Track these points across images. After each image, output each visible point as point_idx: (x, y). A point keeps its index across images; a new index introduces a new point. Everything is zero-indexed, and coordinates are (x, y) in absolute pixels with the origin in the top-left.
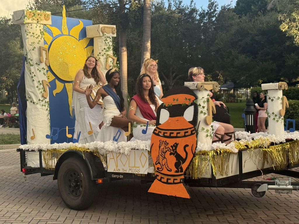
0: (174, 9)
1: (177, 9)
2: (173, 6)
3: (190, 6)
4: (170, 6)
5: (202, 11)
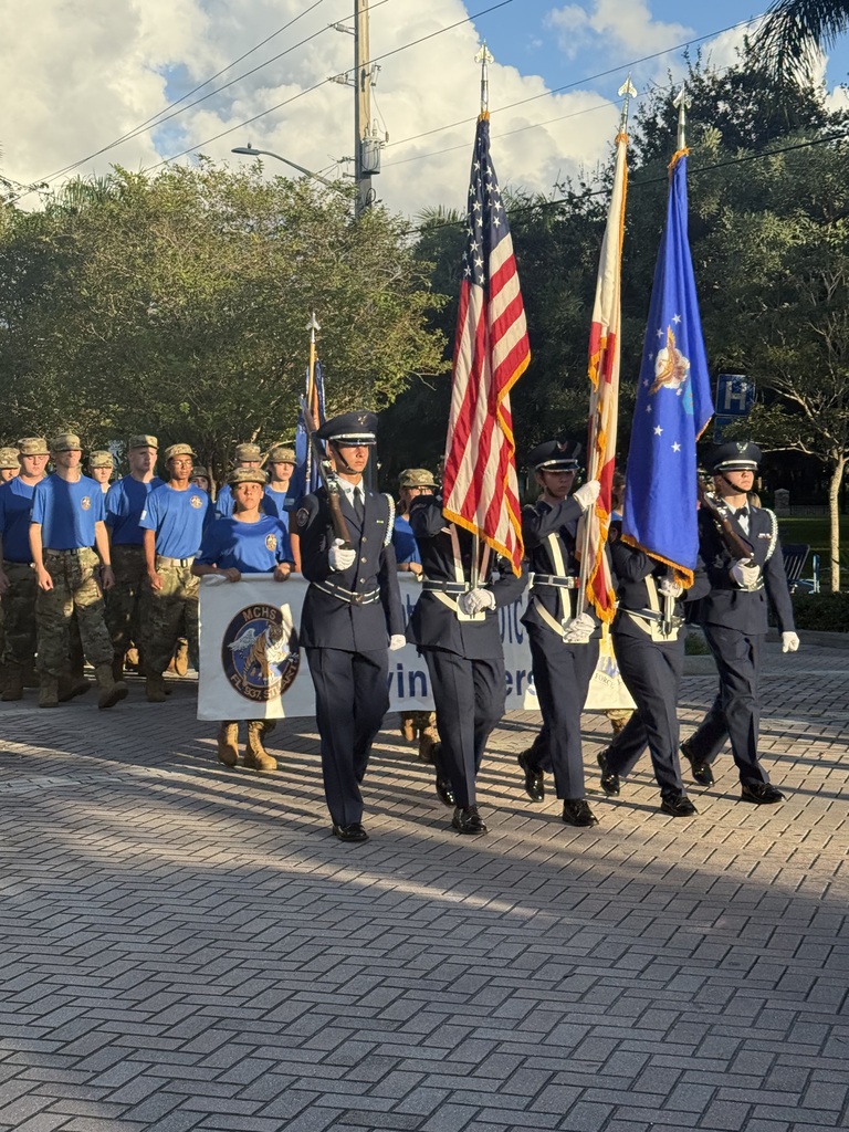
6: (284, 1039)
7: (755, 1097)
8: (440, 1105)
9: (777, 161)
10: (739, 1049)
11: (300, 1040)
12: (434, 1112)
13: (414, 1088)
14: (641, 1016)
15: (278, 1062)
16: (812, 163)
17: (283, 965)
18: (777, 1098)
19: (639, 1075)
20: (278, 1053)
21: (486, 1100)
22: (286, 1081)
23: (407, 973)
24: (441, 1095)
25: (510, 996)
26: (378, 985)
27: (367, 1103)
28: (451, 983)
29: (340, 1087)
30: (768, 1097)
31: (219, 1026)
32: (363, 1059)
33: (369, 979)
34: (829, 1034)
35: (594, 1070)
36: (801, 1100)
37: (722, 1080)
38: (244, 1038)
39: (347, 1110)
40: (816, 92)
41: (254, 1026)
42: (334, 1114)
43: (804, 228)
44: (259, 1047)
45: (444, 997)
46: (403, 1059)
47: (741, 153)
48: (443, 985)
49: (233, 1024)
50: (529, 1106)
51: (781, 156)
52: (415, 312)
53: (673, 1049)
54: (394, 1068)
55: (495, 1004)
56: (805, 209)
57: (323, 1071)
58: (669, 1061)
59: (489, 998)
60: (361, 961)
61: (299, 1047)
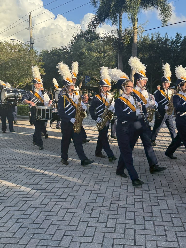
0: (155, 39)
1: (157, 39)
2: (154, 37)
3: (165, 37)
4: (152, 37)
5: (172, 40)
6: (17, 173)
7: (86, 176)
8: (41, 181)
9: (93, 44)
10: (84, 170)
11: (20, 173)
12: (40, 182)
13: (37, 179)
14: (71, 166)
15: (16, 176)
16: (98, 45)
17: (18, 162)
18: (89, 176)
19: (70, 174)
20: (16, 175)
21: (47, 179)
22: (17, 179)
23: (37, 163)
24: (41, 179)
25: (52, 165)
26: (32, 164)
27: (30, 181)
28: (43, 164)
29: (26, 179)
30: (87, 176)
31: (7, 172)
32: (29, 175)
33: (31, 164)
34: (96, 167)
35: (63, 174)
36: (92, 176)
37: (81, 174)
38: (11, 173)
39: (26, 182)
40: (99, 34)
41: (13, 171)
42: (25, 183)
43: (97, 54)
44: (13, 174)
45: (42, 166)
46: (36, 175)
47: (88, 43)
48: (42, 164)
49: (9, 171)
50: (54, 180)
51: (94, 43)
52: (39, 65)
53: (75, 171)
54: (34, 176)
55: (50, 166)
56: (97, 51)
57: (23, 177)
58: (74, 172)
59: (49, 165)
60: (30, 161)
61: (20, 174)
